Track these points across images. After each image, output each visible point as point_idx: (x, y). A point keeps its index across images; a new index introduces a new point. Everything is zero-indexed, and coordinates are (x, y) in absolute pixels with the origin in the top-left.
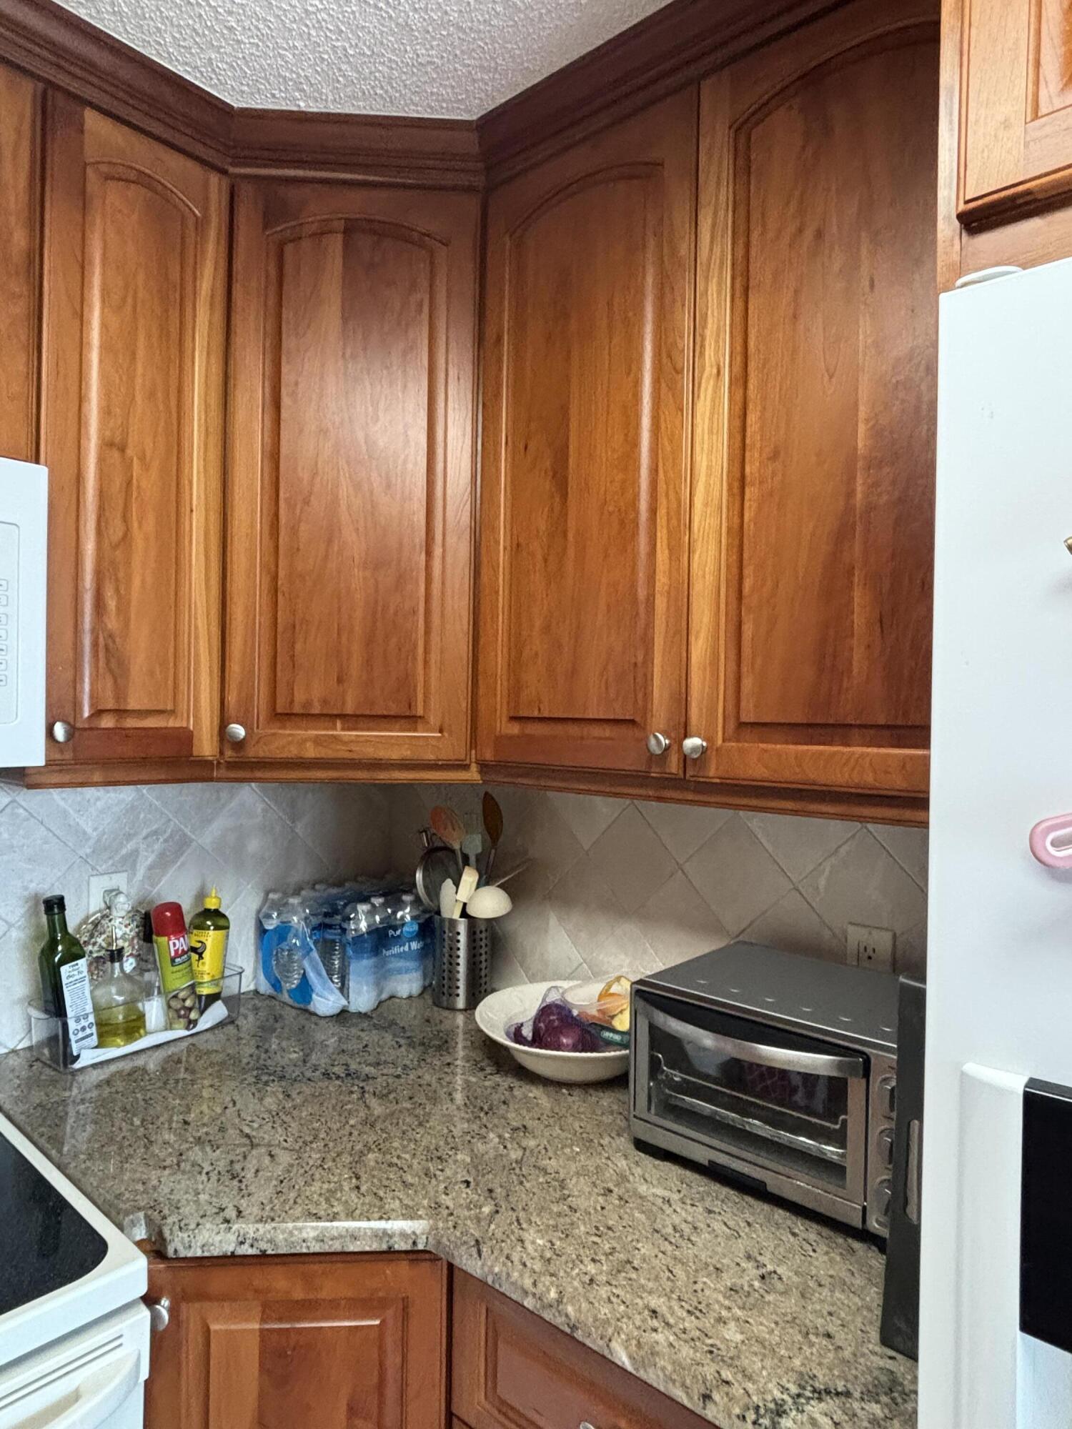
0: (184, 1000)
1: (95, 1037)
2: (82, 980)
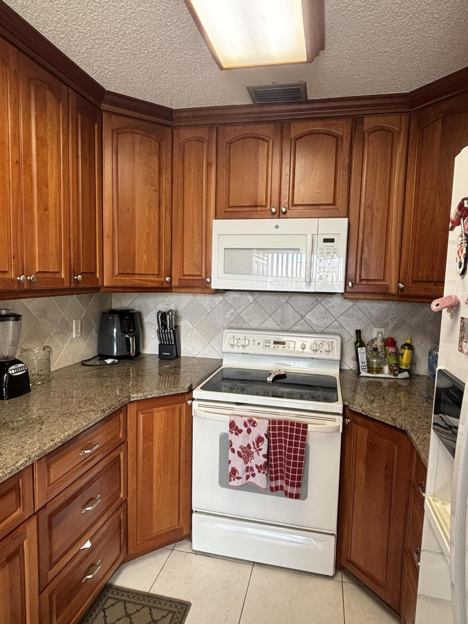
0: (393, 367)
1: (367, 369)
2: (364, 353)
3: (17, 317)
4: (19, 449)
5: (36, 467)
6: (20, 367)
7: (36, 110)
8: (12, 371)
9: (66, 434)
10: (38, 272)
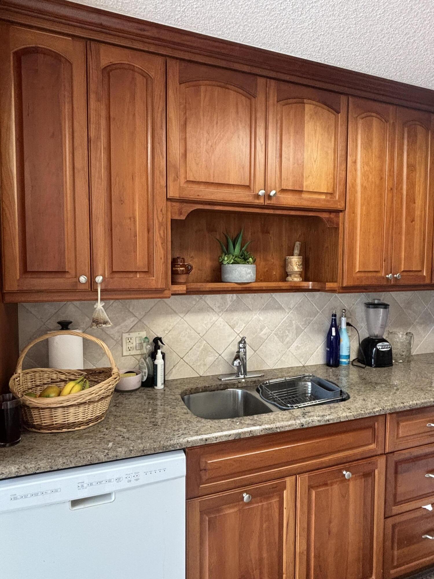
3: (385, 306)
4: (377, 401)
5: (388, 417)
6: (386, 345)
7: (408, 146)
8: (379, 346)
9: (415, 402)
10: (404, 271)
